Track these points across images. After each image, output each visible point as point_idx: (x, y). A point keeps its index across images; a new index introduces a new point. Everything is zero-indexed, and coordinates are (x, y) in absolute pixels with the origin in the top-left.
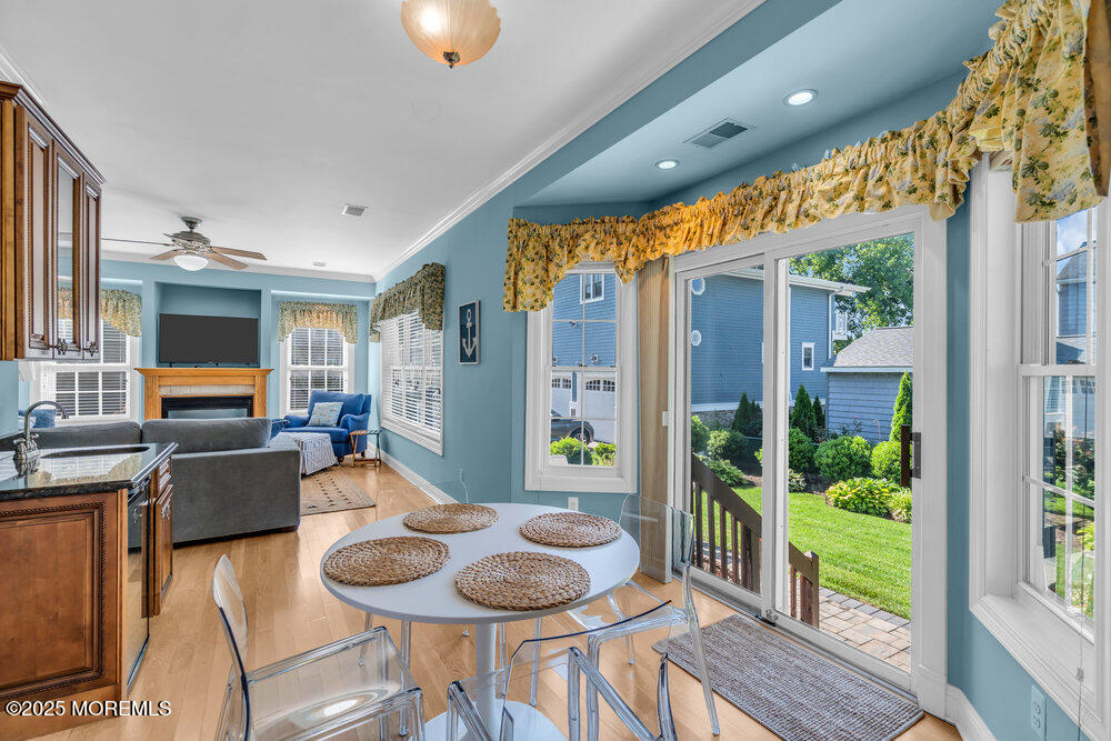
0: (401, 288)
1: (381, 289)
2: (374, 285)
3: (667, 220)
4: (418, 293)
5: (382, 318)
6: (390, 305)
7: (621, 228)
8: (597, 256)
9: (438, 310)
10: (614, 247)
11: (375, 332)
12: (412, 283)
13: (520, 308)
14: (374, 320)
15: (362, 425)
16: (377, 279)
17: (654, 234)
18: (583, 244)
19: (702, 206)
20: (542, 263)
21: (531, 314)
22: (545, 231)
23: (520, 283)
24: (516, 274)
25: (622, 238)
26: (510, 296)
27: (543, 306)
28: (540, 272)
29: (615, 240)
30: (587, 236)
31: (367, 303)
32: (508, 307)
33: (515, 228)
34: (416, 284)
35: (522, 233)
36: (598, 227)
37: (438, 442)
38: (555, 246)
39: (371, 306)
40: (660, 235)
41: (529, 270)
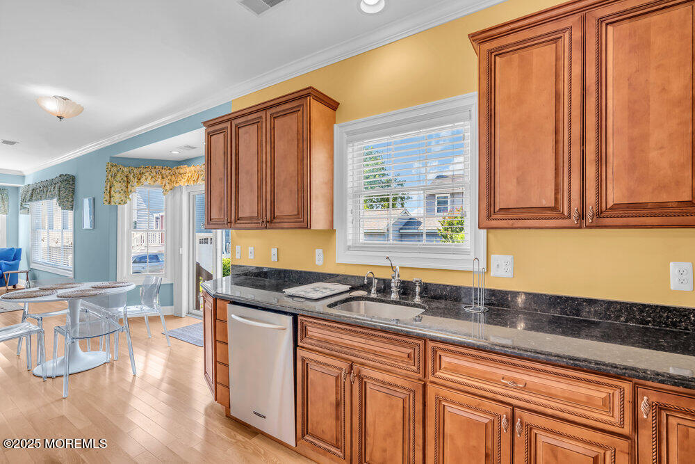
0: (45, 184)
1: (30, 181)
2: (23, 177)
3: (182, 171)
4: (56, 189)
5: (30, 200)
6: (37, 192)
7: (163, 171)
8: (152, 183)
9: (70, 200)
10: (159, 180)
11: (25, 208)
12: (52, 182)
13: (113, 204)
14: (23, 200)
15: (15, 267)
16: (25, 174)
17: (178, 176)
18: (144, 177)
19: (192, 168)
20: (125, 184)
21: (119, 206)
22: (126, 170)
23: (112, 192)
24: (111, 187)
25: (164, 176)
26: (108, 198)
27: (125, 203)
28: (124, 188)
29: (160, 176)
30: (147, 174)
31: (17, 188)
32: (106, 203)
33: (110, 167)
34: (55, 184)
35: (113, 169)
36: (152, 170)
37: (71, 271)
38: (131, 177)
39: (21, 191)
40: (180, 176)
41: (117, 186)
